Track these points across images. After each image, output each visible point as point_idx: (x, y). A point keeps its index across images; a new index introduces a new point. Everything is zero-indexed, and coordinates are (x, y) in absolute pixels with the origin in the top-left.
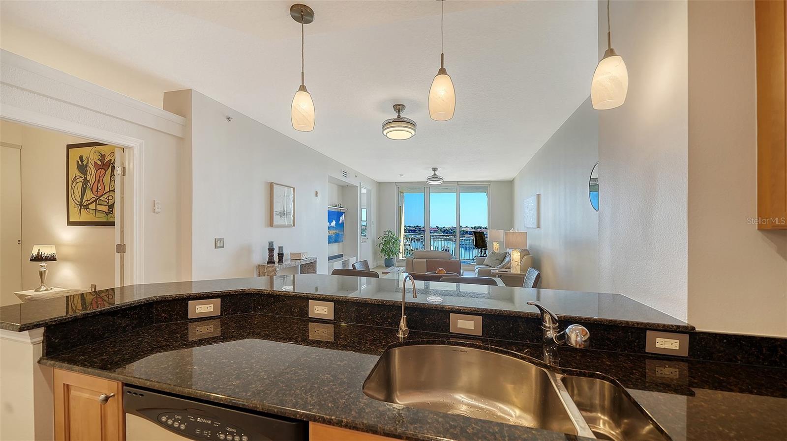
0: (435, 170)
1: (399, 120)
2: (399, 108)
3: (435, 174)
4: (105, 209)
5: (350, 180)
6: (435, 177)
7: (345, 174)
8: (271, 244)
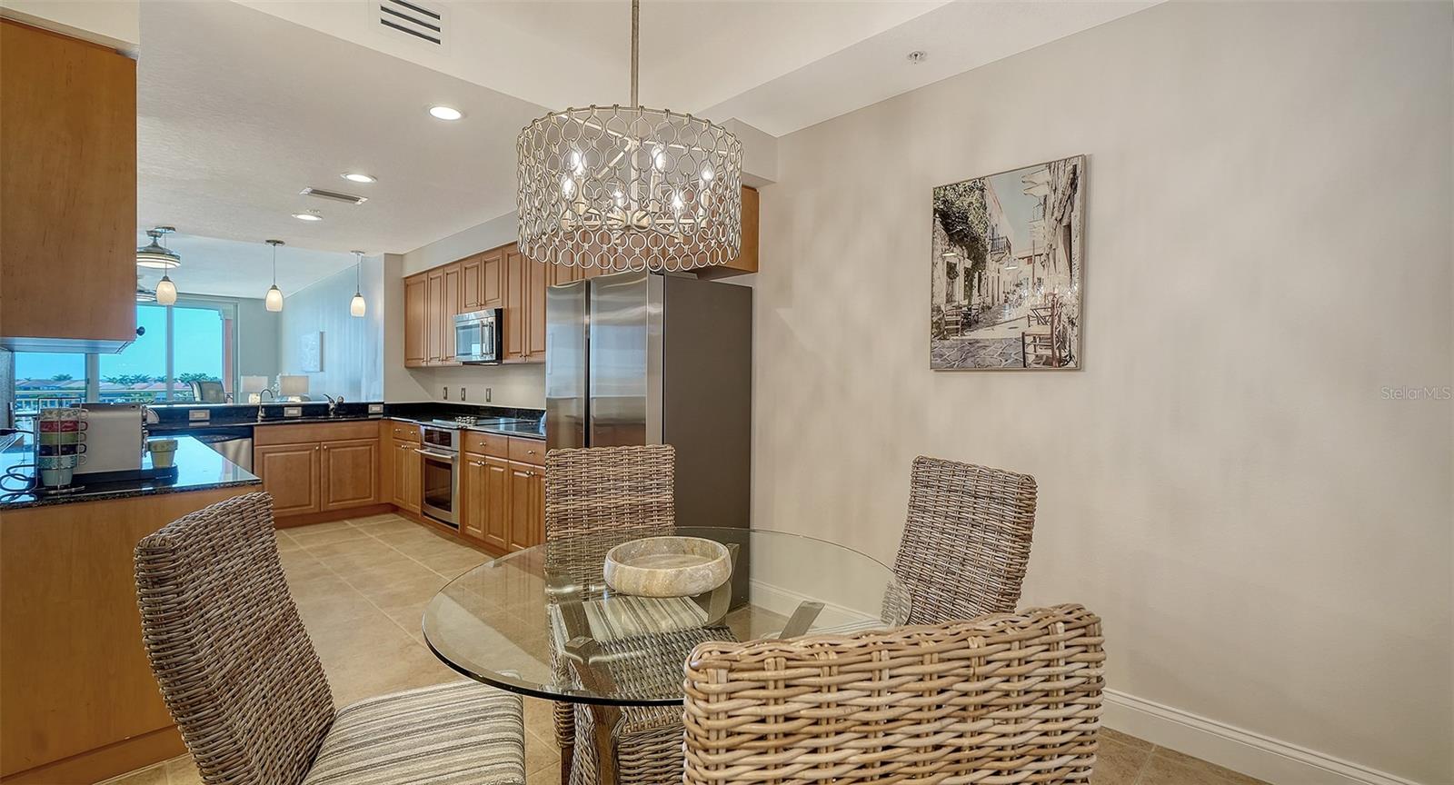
1: (159, 250)
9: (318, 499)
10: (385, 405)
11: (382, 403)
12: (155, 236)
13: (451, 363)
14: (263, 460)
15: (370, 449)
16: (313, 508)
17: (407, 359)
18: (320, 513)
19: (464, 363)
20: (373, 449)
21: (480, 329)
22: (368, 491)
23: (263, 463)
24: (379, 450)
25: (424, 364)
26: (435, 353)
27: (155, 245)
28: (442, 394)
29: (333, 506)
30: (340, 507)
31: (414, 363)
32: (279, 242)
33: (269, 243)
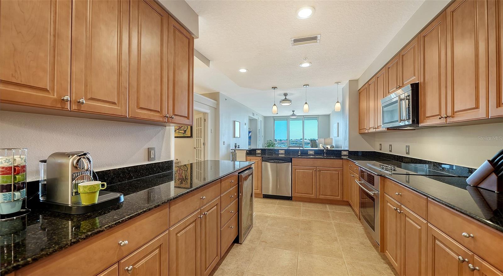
0: (293, 111)
1: (286, 100)
2: (286, 95)
3: (293, 113)
4: (183, 132)
5: (255, 117)
6: (293, 115)
7: (253, 114)
8: (236, 144)
9: (316, 193)
10: (349, 151)
13: (381, 129)
14: (295, 172)
15: (338, 173)
16: (313, 196)
17: (360, 130)
18: (316, 199)
19: (388, 129)
20: (340, 173)
21: (398, 104)
22: (337, 194)
23: (295, 174)
24: (343, 175)
25: (367, 131)
26: (372, 125)
27: (286, 98)
28: (378, 147)
29: (322, 197)
30: (324, 198)
31: (362, 131)
32: (307, 85)
33: (304, 86)
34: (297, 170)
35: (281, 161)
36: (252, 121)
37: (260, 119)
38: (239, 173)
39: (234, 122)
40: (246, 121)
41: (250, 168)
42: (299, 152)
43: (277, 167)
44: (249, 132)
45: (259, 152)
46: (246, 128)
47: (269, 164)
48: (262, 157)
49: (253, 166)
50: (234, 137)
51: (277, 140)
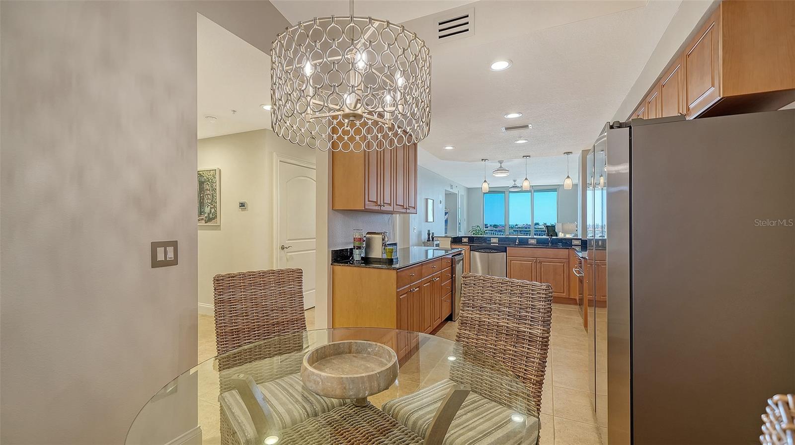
0: (515, 182)
1: (502, 169)
3: (515, 184)
5: (455, 191)
6: (515, 186)
7: (452, 186)
8: (429, 231)
11: (581, 239)
12: (501, 163)
15: (564, 265)
20: (565, 265)
22: (562, 288)
23: (511, 266)
24: (569, 267)
27: (501, 167)
32: (528, 156)
33: (523, 157)
34: (512, 262)
35: (493, 251)
36: (450, 197)
37: (461, 193)
38: (452, 256)
39: (427, 200)
40: (442, 197)
41: (460, 254)
42: (517, 241)
43: (488, 257)
44: (446, 213)
45: (465, 240)
46: (441, 208)
47: (477, 254)
48: (471, 246)
49: (463, 252)
50: (427, 221)
51: (489, 225)
